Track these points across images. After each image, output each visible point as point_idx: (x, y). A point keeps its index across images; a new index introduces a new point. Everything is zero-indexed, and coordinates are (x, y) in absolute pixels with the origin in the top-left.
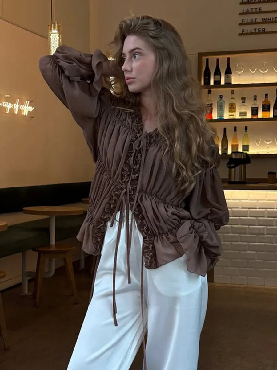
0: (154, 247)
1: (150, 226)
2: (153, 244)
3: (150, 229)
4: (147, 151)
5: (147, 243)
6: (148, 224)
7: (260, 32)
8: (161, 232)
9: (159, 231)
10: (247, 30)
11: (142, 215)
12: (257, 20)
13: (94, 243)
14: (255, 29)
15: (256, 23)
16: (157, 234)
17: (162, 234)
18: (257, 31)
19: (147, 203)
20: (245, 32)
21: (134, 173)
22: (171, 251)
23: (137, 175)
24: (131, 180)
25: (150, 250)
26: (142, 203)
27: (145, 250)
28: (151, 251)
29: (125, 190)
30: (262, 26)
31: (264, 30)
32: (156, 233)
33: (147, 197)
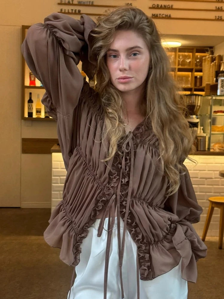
0: (150, 257)
1: (145, 234)
2: (149, 253)
3: (145, 237)
4: (135, 152)
5: (142, 253)
6: (143, 232)
7: (76, 13)
8: (156, 240)
9: (154, 239)
10: (65, 10)
11: (136, 223)
12: (73, 2)
13: (74, 253)
14: (72, 10)
15: (73, 5)
16: (153, 242)
17: (157, 241)
18: (74, 11)
19: (139, 209)
20: (63, 11)
21: (124, 177)
22: (169, 260)
23: (126, 180)
24: (121, 185)
25: (147, 259)
26: (134, 210)
27: (141, 261)
28: (148, 261)
29: (114, 196)
30: (77, 8)
31: (79, 11)
32: (151, 241)
33: (137, 202)
